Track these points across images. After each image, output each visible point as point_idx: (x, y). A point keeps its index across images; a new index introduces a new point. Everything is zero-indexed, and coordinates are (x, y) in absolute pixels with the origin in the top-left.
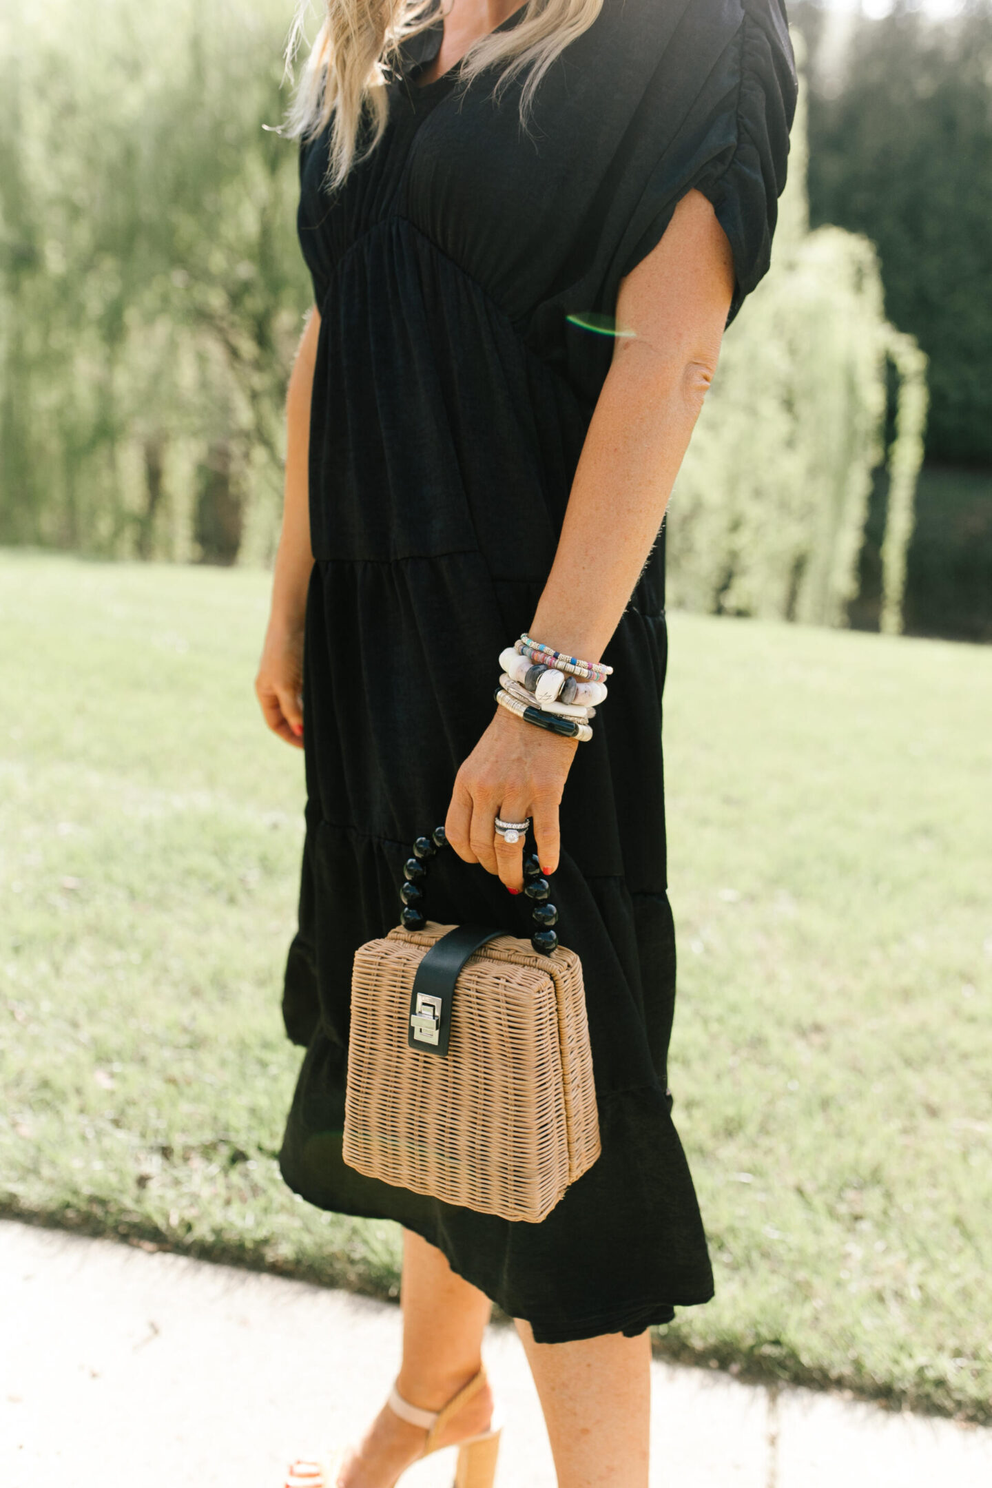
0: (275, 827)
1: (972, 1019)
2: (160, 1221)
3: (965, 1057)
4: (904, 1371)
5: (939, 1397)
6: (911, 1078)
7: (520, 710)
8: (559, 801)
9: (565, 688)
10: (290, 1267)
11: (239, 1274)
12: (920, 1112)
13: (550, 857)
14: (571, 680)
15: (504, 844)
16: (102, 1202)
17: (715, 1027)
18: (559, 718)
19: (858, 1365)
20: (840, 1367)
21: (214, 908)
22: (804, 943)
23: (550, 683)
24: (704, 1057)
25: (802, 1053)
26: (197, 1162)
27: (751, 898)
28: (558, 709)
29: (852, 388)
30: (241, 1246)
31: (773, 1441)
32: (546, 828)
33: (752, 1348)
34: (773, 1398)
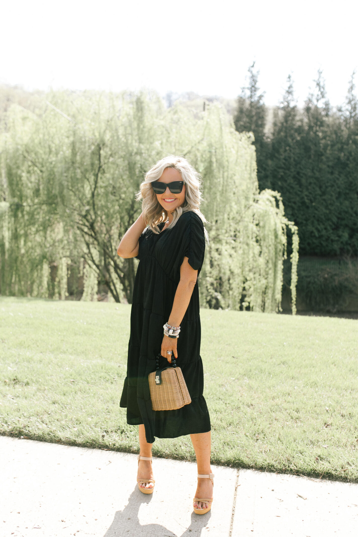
0: (119, 366)
1: (289, 402)
2: (107, 444)
3: (286, 410)
4: (265, 464)
5: (272, 469)
6: (273, 414)
7: (168, 336)
8: (176, 347)
9: (173, 332)
10: (136, 452)
11: (125, 454)
12: (274, 420)
13: (176, 356)
14: (174, 331)
15: (168, 355)
16: (94, 441)
17: (228, 405)
18: (173, 336)
19: (256, 464)
20: (252, 464)
21: (108, 385)
22: (251, 388)
23: (171, 331)
24: (225, 411)
25: (249, 410)
26: (114, 434)
27: (238, 379)
28: (173, 335)
29: (276, 237)
30: (126, 448)
31: (238, 476)
32: (175, 352)
33: (234, 461)
34: (238, 470)
